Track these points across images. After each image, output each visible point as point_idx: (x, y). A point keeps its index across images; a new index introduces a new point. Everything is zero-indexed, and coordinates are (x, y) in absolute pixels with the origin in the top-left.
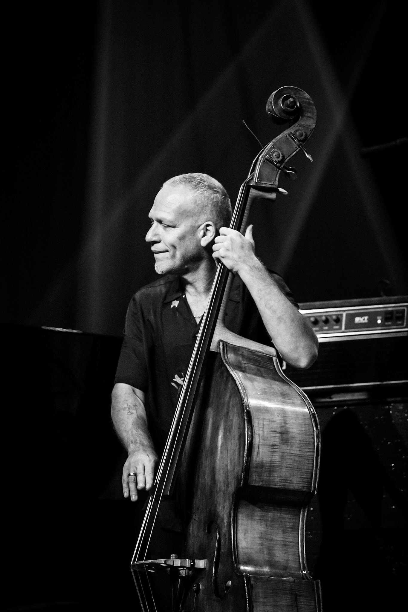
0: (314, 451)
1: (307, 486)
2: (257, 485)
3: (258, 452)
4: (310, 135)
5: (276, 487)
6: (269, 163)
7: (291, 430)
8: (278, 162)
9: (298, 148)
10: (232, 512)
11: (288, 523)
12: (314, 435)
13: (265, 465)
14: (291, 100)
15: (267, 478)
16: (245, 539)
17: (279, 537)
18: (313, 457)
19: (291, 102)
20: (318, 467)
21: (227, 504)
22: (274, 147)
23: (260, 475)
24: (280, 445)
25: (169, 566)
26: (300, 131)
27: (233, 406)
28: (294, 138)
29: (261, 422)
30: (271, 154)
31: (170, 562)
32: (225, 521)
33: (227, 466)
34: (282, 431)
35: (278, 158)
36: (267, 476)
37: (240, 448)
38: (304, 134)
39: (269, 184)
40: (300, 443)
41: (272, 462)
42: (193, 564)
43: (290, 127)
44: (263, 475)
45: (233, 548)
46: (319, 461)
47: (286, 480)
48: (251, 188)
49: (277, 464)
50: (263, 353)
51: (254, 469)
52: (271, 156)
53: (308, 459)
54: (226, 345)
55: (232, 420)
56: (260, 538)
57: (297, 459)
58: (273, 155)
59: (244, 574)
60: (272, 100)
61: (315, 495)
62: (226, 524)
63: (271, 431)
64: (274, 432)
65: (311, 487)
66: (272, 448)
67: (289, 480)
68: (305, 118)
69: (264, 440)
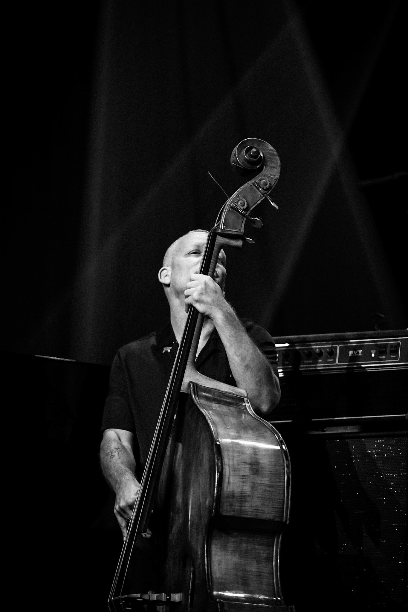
0: (285, 482)
1: (279, 515)
2: (229, 514)
3: (229, 483)
4: (274, 184)
5: (249, 516)
6: (235, 211)
7: (261, 461)
8: (244, 210)
9: (263, 197)
10: (205, 543)
11: (261, 554)
12: (284, 466)
13: (237, 495)
14: (254, 150)
15: (239, 508)
16: (219, 569)
17: (253, 568)
18: (284, 487)
19: (255, 152)
20: (290, 497)
21: (200, 537)
22: (238, 196)
23: (231, 505)
24: (251, 475)
25: (145, 600)
26: (264, 180)
27: (203, 441)
28: (258, 187)
29: (231, 454)
30: (236, 202)
31: (146, 597)
32: (199, 553)
33: (199, 499)
34: (252, 462)
35: (244, 205)
36: (238, 506)
37: (210, 480)
38: (268, 184)
39: (236, 231)
40: (271, 474)
41: (243, 493)
42: (168, 597)
43: (254, 177)
44: (234, 505)
45: (207, 578)
46: (290, 490)
47: (257, 510)
48: (218, 236)
49: (248, 494)
50: (233, 394)
51: (225, 500)
52: (236, 204)
53: (279, 489)
54: (197, 386)
55: (203, 455)
56: (234, 569)
57: (268, 489)
58: (238, 203)
59: (218, 600)
60: (236, 151)
61: (288, 524)
62: (200, 556)
63: (242, 462)
64: (245, 463)
65: (283, 516)
66: (242, 479)
67: (260, 510)
68: (268, 168)
69: (234, 471)
